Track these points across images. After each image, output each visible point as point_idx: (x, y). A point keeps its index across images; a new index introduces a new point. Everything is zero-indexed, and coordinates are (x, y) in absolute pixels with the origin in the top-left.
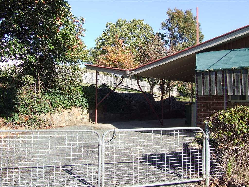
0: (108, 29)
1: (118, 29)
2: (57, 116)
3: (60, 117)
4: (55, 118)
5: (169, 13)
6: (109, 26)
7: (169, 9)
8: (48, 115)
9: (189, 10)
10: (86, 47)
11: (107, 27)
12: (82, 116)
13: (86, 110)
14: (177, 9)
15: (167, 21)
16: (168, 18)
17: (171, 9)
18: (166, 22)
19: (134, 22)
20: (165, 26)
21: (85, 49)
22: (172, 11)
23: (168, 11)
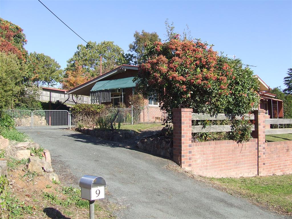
0: (79, 51)
1: (88, 51)
2: (23, 120)
3: (26, 121)
4: (22, 121)
5: (136, 35)
6: (80, 48)
7: (136, 32)
8: (18, 119)
9: (155, 33)
10: (60, 67)
11: (78, 49)
12: (41, 122)
13: (44, 118)
14: (144, 31)
15: (135, 44)
16: (135, 41)
17: (138, 31)
18: (133, 44)
19: (104, 43)
20: (132, 48)
21: (60, 69)
22: (139, 33)
23: (135, 33)
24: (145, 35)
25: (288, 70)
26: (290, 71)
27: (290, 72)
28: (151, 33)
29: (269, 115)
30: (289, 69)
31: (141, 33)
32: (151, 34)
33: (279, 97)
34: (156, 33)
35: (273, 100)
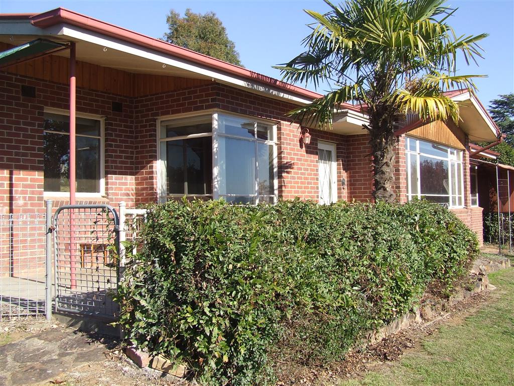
5: (172, 20)
7: (172, 13)
9: (212, 15)
14: (191, 12)
17: (177, 12)
22: (179, 16)
23: (170, 15)
24: (191, 19)
25: (490, 104)
26: (494, 106)
27: (494, 108)
28: (203, 15)
29: (479, 206)
30: (491, 102)
31: (182, 16)
32: (203, 17)
33: (504, 159)
34: (214, 14)
35: (500, 167)
